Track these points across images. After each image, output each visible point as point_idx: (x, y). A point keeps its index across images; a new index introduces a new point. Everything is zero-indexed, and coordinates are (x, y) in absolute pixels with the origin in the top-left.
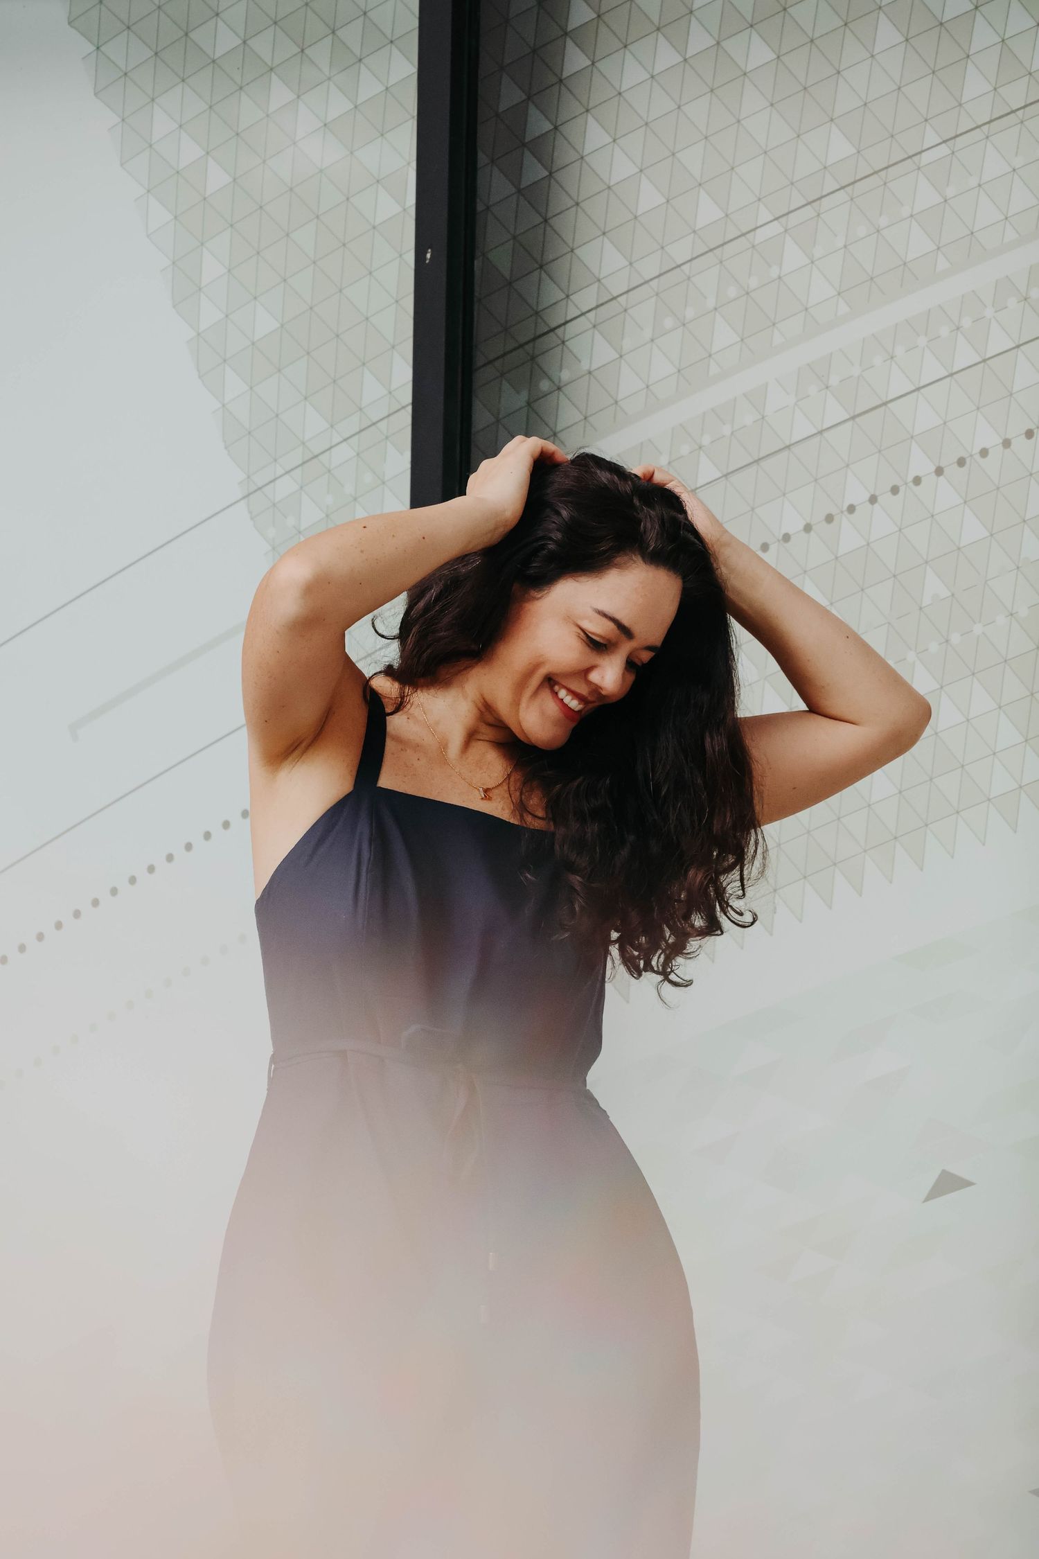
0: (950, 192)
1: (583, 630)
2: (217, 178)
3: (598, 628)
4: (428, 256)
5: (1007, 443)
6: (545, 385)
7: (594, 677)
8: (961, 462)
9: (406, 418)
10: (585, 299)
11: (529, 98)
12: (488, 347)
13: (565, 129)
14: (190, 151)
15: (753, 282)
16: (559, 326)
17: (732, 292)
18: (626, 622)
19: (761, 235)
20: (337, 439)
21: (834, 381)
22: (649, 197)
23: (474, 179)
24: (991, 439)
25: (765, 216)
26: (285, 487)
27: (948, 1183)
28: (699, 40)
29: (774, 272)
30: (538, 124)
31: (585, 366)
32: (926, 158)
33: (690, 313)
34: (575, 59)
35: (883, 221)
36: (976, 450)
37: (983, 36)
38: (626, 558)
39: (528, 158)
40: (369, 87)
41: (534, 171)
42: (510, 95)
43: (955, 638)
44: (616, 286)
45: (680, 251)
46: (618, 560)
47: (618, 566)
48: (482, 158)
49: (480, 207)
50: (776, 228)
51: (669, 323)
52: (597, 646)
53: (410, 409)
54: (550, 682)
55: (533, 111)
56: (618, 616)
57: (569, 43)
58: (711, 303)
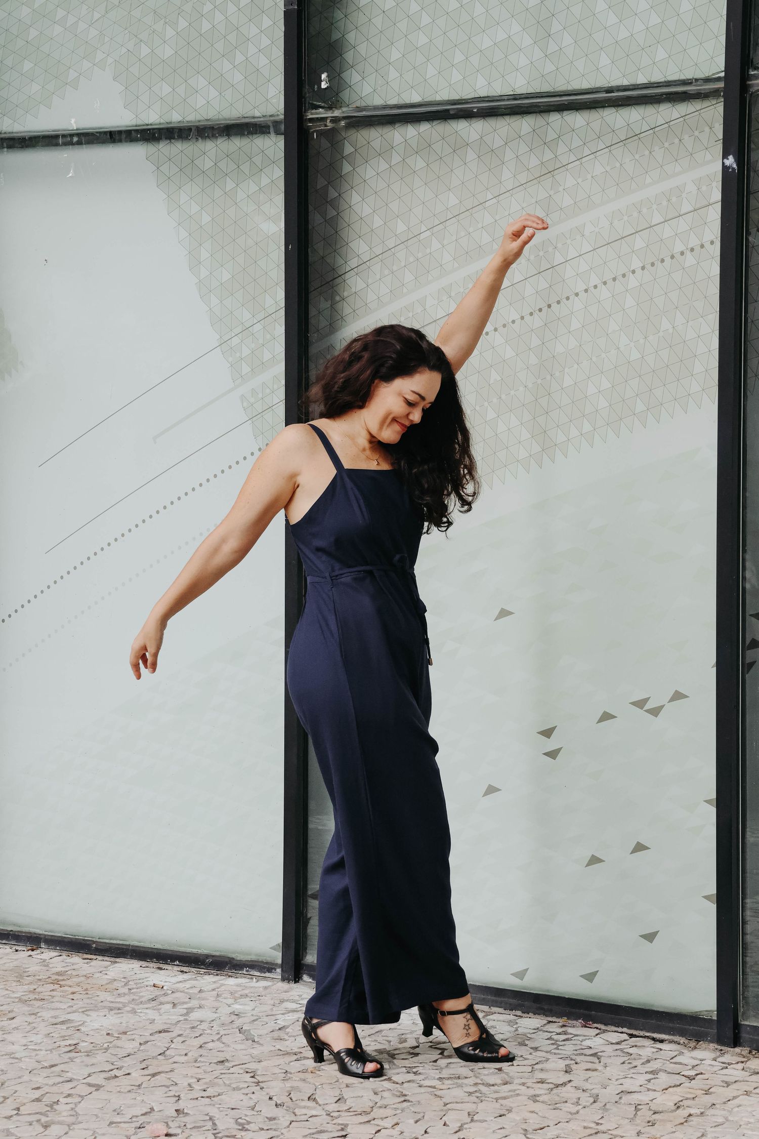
0: (497, 218)
1: (405, 398)
2: (206, 218)
3: (411, 397)
4: (290, 247)
5: (522, 318)
6: (338, 298)
7: (411, 417)
8: (504, 326)
9: (283, 312)
10: (353, 263)
11: (329, 183)
12: (314, 284)
13: (344, 196)
14: (195, 208)
15: (420, 255)
16: (342, 275)
17: (412, 259)
18: (423, 395)
19: (422, 236)
20: (255, 321)
21: (453, 294)
22: (377, 222)
23: (308, 216)
24: (516, 317)
25: (424, 228)
26: (236, 341)
27: (504, 613)
28: (396, 159)
29: (428, 251)
30: (333, 194)
31: (353, 290)
32: (487, 204)
33: (395, 268)
34: (347, 168)
35: (471, 230)
36: (510, 321)
37: (509, 155)
38: (423, 369)
39: (329, 207)
40: (265, 181)
41: (332, 213)
42: (321, 182)
43: (503, 397)
44: (365, 258)
45: (391, 243)
46: (419, 370)
47: (419, 372)
48: (311, 208)
49: (310, 227)
50: (428, 233)
51: (386, 272)
52: (410, 404)
53: (284, 308)
54: (394, 420)
55: (330, 188)
56: (420, 393)
57: (345, 162)
58: (403, 264)
